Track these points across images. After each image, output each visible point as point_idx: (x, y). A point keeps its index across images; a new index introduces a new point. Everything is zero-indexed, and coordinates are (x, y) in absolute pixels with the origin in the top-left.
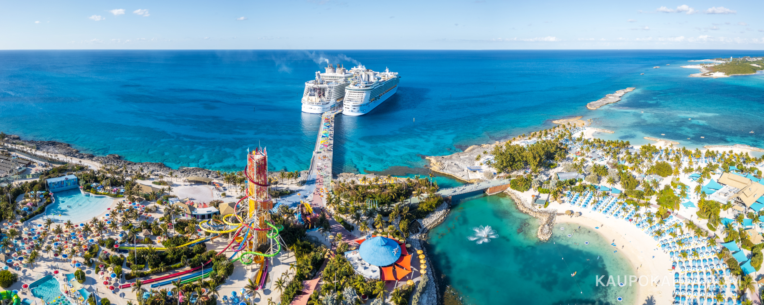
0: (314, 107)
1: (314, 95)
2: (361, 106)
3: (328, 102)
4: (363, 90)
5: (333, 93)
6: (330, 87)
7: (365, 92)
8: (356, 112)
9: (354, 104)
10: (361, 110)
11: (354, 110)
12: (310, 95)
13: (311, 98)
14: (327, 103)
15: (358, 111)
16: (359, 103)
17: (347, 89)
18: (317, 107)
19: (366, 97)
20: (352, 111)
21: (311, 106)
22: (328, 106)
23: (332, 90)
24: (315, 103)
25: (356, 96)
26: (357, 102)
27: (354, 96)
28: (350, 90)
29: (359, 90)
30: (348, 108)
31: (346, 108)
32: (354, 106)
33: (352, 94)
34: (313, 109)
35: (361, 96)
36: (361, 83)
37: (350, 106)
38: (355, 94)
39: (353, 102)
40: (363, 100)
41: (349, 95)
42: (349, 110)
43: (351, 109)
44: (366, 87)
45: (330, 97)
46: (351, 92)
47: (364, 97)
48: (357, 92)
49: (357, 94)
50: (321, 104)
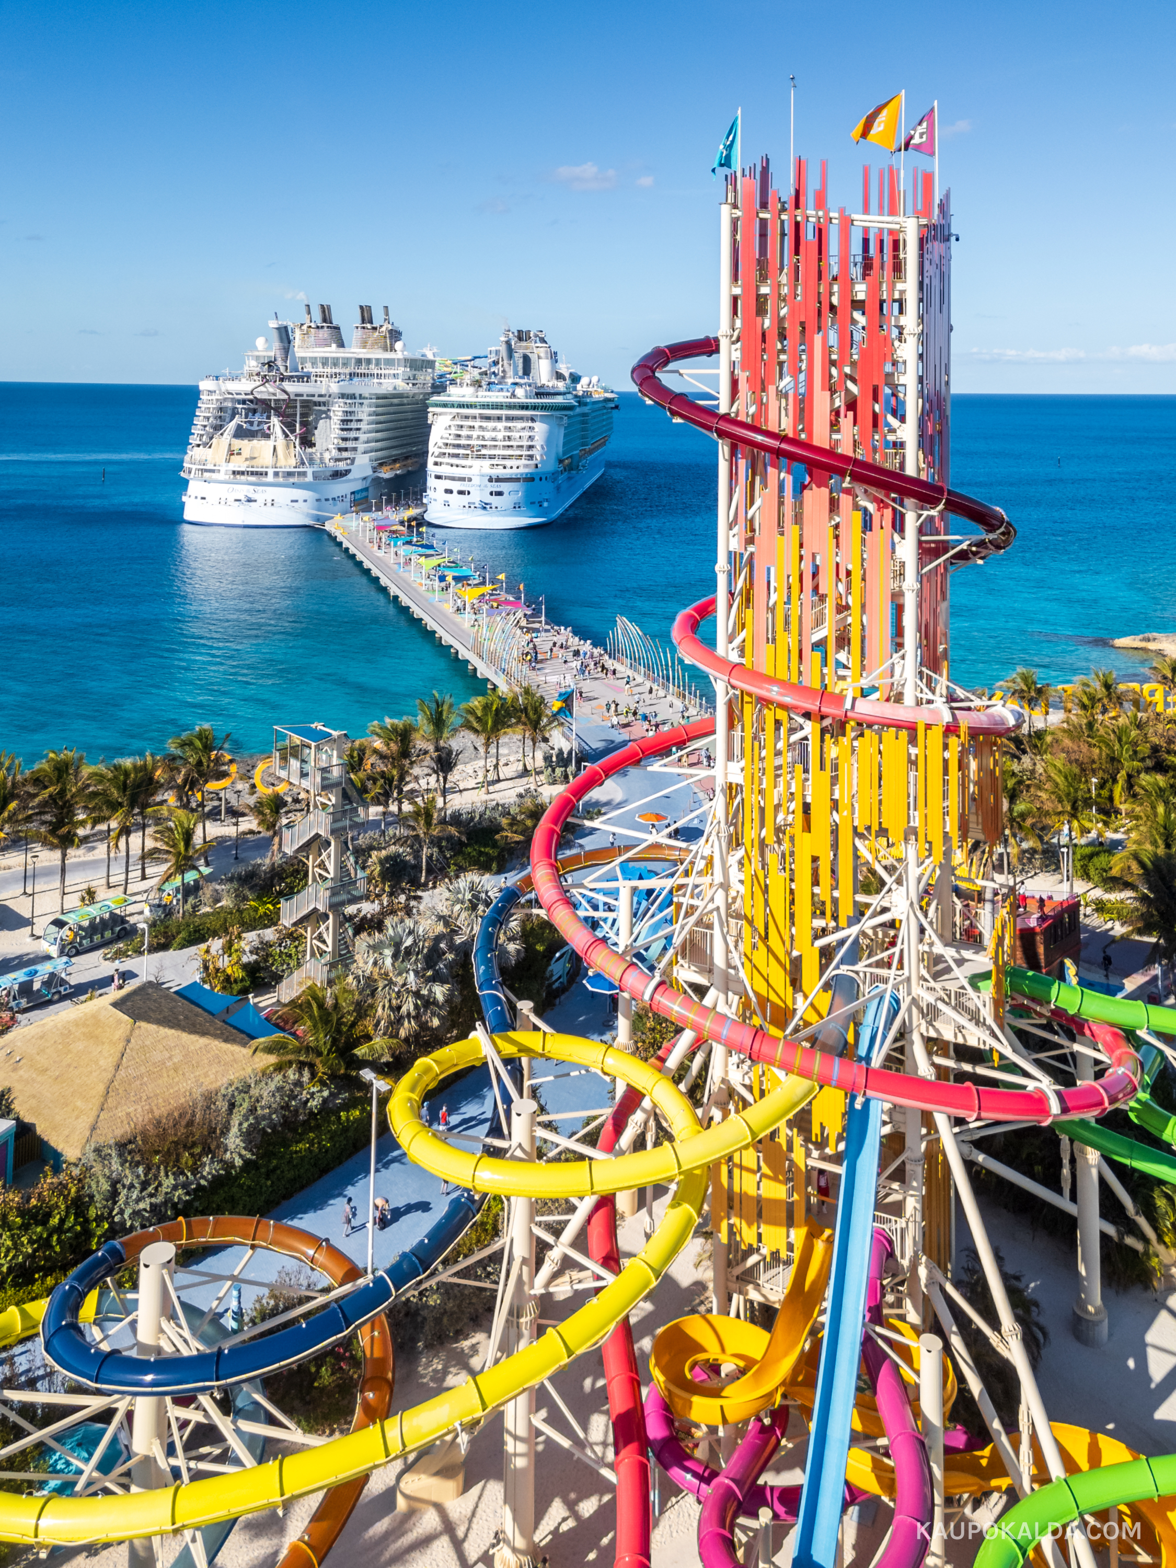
0: (264, 494)
1: (267, 434)
2: (529, 479)
3: (342, 466)
4: (535, 407)
5: (364, 426)
6: (353, 396)
7: (543, 419)
8: (504, 512)
9: (499, 472)
10: (532, 502)
11: (495, 500)
12: (240, 433)
13: (246, 445)
14: (337, 475)
15: (516, 506)
16: (520, 467)
17: (437, 405)
18: (284, 495)
19: (549, 441)
20: (485, 507)
21: (243, 491)
22: (342, 488)
23: (364, 413)
24: (271, 472)
25: (500, 436)
26: (508, 463)
27: (488, 435)
28: (461, 406)
29: (510, 407)
30: (461, 492)
31: (448, 491)
32: (498, 480)
33: (477, 424)
34: (260, 502)
35: (526, 434)
36: (510, 381)
37: (476, 480)
38: (490, 425)
39: (487, 463)
40: (537, 453)
41: (454, 431)
42: (465, 499)
43: (477, 496)
44: (539, 395)
45: (349, 444)
46: (467, 417)
47: (539, 441)
48: (499, 418)
49: (500, 425)
50: (309, 478)
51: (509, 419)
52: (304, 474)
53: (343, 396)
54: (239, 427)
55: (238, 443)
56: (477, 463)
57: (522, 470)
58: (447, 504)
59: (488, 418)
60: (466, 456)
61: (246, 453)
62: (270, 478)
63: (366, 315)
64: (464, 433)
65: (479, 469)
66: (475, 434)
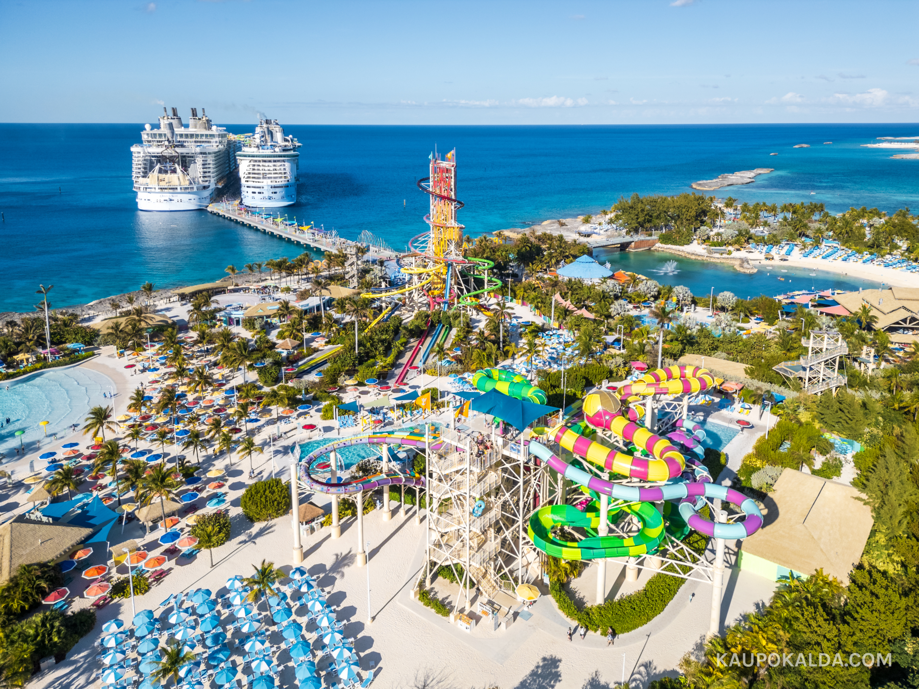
0: (177, 197)
1: (174, 171)
2: (287, 186)
3: (206, 184)
4: (284, 156)
5: (211, 166)
6: (205, 153)
7: (288, 161)
8: (278, 200)
9: (274, 184)
10: (287, 196)
11: (274, 196)
12: (160, 171)
13: (165, 177)
14: (205, 188)
15: (283, 198)
16: (282, 182)
17: (240, 156)
18: (185, 197)
19: (292, 170)
20: (270, 198)
21: (167, 196)
22: (207, 193)
23: (211, 160)
24: (179, 188)
25: (272, 168)
26: (277, 180)
27: (266, 168)
28: (253, 156)
29: (274, 156)
30: (260, 193)
31: (254, 193)
32: (275, 187)
33: (261, 164)
34: (176, 200)
35: (282, 168)
36: (269, 144)
37: (266, 188)
38: (267, 164)
39: (269, 181)
40: (288, 175)
41: (251, 167)
42: (261, 196)
43: (266, 194)
44: (284, 150)
45: (207, 174)
46: (256, 161)
47: (288, 170)
48: (270, 161)
49: (271, 164)
50: (195, 190)
51: (275, 161)
52: (192, 188)
53: (201, 153)
54: (160, 169)
55: (162, 176)
56: (265, 181)
57: (283, 183)
58: (253, 198)
59: (265, 161)
60: (259, 178)
61: (166, 180)
62: (179, 190)
63: (194, 113)
64: (256, 168)
65: (266, 183)
66: (261, 168)
